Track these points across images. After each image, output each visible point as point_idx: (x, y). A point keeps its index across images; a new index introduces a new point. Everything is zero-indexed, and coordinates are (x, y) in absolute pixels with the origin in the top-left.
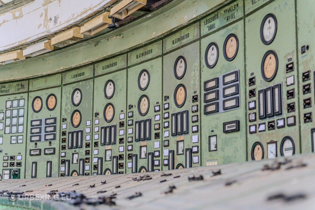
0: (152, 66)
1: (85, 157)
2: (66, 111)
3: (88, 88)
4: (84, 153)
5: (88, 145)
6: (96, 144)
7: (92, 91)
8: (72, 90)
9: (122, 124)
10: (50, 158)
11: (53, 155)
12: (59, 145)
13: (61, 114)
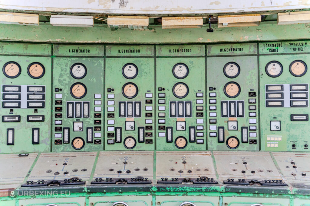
0: (192, 63)
1: (94, 126)
2: (60, 81)
3: (96, 65)
4: (92, 122)
5: (97, 115)
6: (111, 115)
7: (103, 68)
8: (70, 64)
9: (149, 102)
10: (37, 125)
11: (42, 123)
12: (50, 113)
13: (52, 84)
